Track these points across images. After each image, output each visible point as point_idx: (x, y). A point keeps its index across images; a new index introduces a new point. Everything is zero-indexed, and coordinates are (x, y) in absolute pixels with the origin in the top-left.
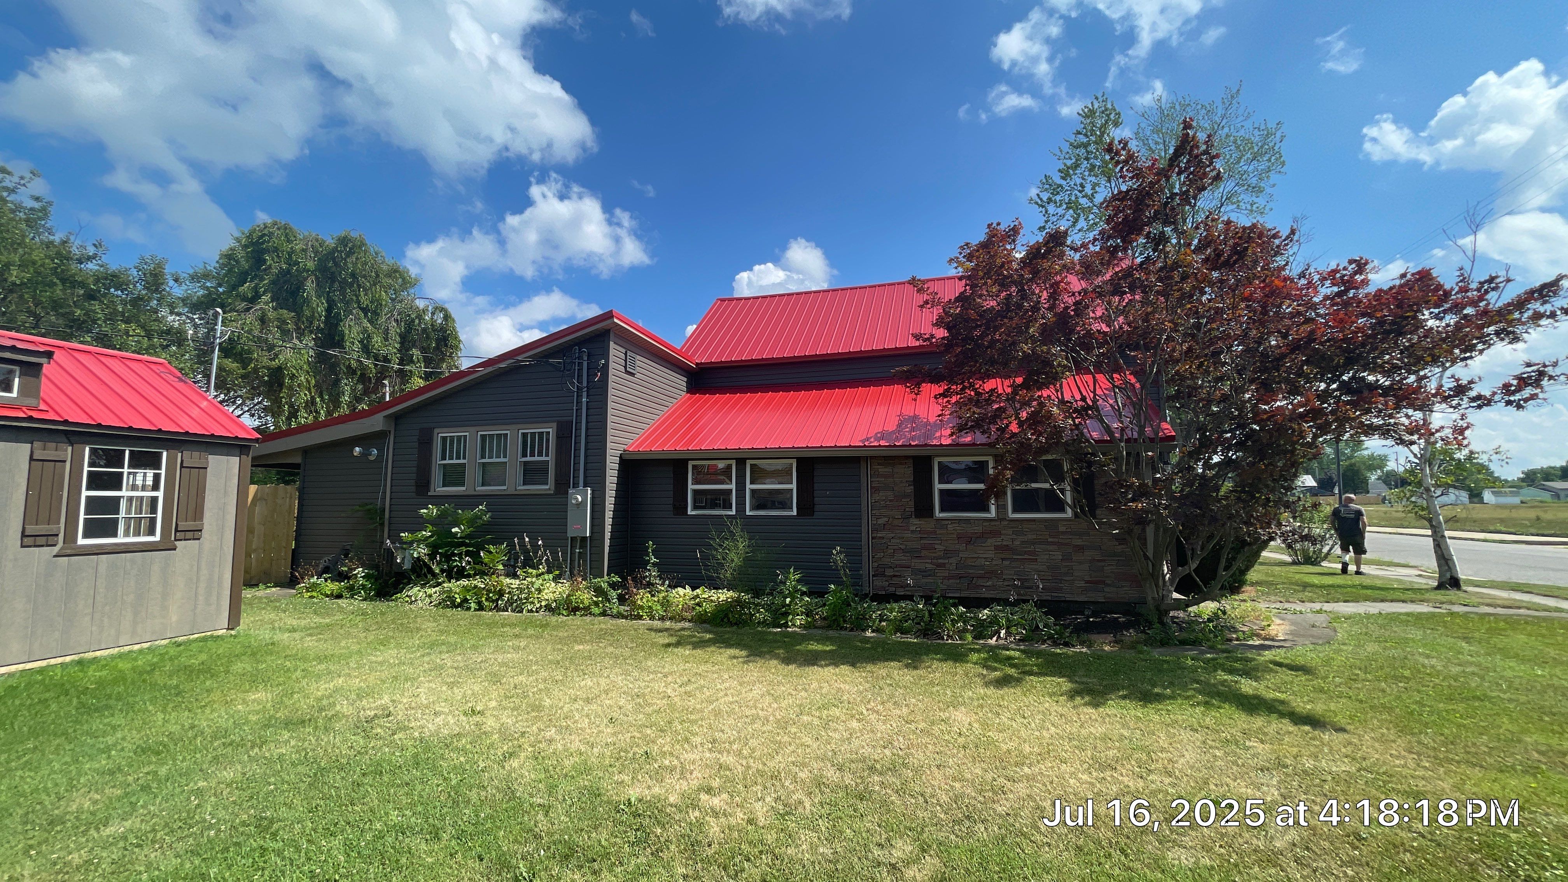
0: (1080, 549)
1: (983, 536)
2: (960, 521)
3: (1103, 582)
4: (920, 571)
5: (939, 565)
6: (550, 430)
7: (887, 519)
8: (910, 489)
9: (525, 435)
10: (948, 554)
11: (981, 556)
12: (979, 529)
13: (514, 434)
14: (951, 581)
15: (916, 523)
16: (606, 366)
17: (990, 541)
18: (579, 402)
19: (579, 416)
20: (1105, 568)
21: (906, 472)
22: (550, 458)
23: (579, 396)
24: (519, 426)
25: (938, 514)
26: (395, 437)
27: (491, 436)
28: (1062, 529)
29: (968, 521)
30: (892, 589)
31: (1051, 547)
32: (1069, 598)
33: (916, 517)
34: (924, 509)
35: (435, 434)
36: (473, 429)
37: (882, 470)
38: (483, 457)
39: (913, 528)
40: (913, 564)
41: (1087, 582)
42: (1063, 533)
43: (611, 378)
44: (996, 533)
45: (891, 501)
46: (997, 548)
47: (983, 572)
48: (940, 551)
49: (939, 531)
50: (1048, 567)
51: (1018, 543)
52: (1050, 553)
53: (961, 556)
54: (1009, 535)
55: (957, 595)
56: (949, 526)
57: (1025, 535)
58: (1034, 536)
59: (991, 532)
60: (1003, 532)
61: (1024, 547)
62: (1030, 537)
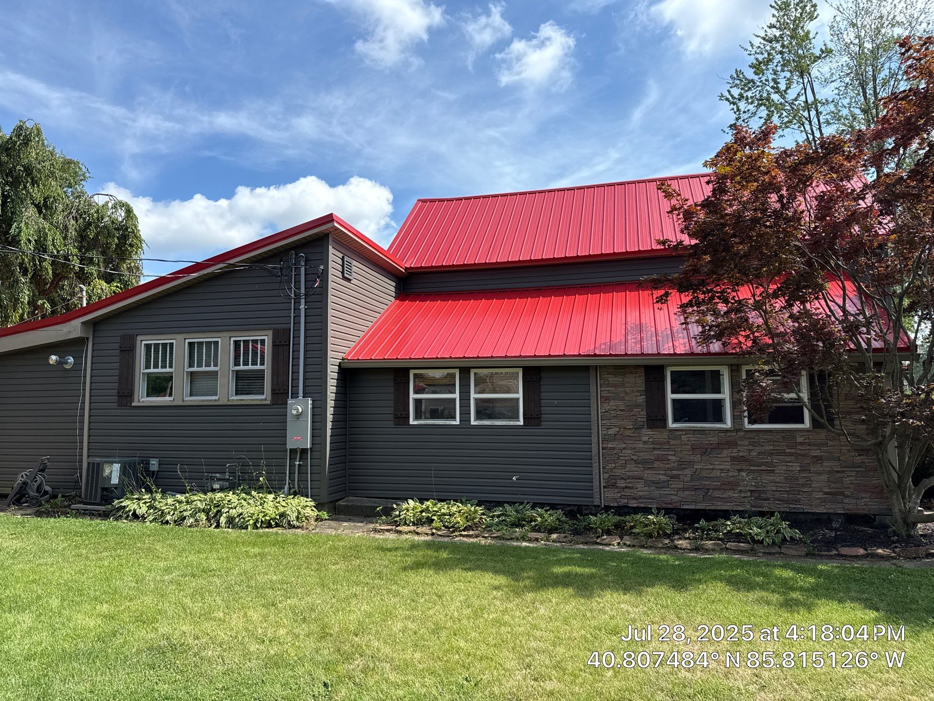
0: (819, 459)
1: (719, 447)
2: (694, 431)
3: (842, 494)
4: (654, 482)
5: (673, 477)
6: (266, 338)
7: (617, 429)
8: (641, 399)
9: (237, 343)
10: (682, 464)
11: (717, 467)
12: (714, 440)
13: (225, 342)
14: (686, 493)
15: (647, 434)
16: (326, 272)
17: (725, 453)
18: (297, 309)
19: (297, 323)
20: (845, 479)
21: (637, 383)
22: (267, 367)
23: (297, 303)
24: (232, 334)
25: (671, 425)
26: (93, 344)
27: (200, 344)
28: (799, 440)
29: (702, 431)
30: (624, 502)
31: (788, 459)
32: (807, 509)
33: (648, 428)
34: (656, 420)
35: (138, 342)
36: (180, 337)
37: (612, 379)
38: (191, 365)
39: (645, 439)
40: (646, 476)
41: (826, 493)
42: (801, 444)
43: (331, 285)
44: (732, 444)
45: (621, 410)
46: (733, 459)
47: (719, 483)
48: (674, 462)
49: (672, 442)
50: (786, 478)
51: (755, 454)
52: (788, 464)
53: (696, 467)
54: (746, 446)
55: (693, 507)
56: (683, 437)
57: (762, 446)
58: (772, 448)
59: (727, 443)
60: (739, 443)
61: (761, 459)
62: (767, 448)
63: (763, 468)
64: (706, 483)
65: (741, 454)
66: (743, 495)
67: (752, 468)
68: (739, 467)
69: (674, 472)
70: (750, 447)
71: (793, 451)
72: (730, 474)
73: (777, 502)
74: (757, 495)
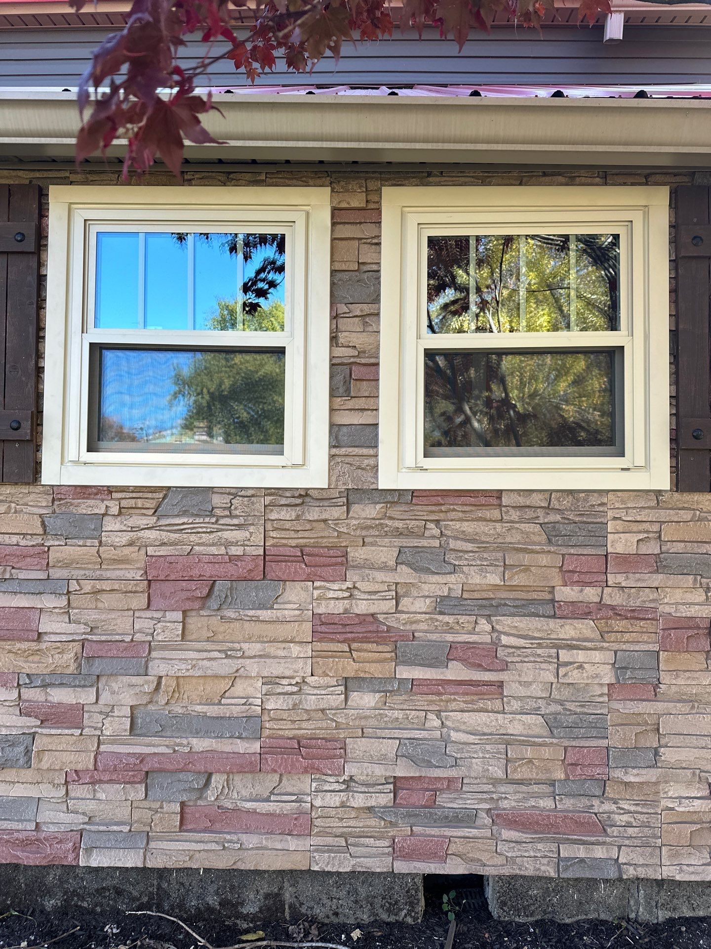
1: (268, 571)
10: (98, 656)
11: (253, 668)
12: (247, 539)
14: (106, 792)
17: (293, 599)
44: (326, 560)
46: (326, 630)
47: (256, 747)
48: (61, 647)
49: (60, 551)
50: (552, 724)
51: (421, 605)
52: (564, 655)
53: (158, 668)
54: (384, 568)
55: (131, 860)
56: (110, 524)
57: (455, 569)
58: (494, 579)
59: (303, 554)
60: (357, 554)
61: (450, 630)
62: (476, 579)
63: (456, 671)
64: (200, 744)
65: (362, 607)
66: (359, 801)
67: (406, 673)
68: (350, 668)
69: (61, 696)
70: (405, 574)
71: (591, 594)
72: (311, 702)
73: (506, 834)
74: (422, 798)
